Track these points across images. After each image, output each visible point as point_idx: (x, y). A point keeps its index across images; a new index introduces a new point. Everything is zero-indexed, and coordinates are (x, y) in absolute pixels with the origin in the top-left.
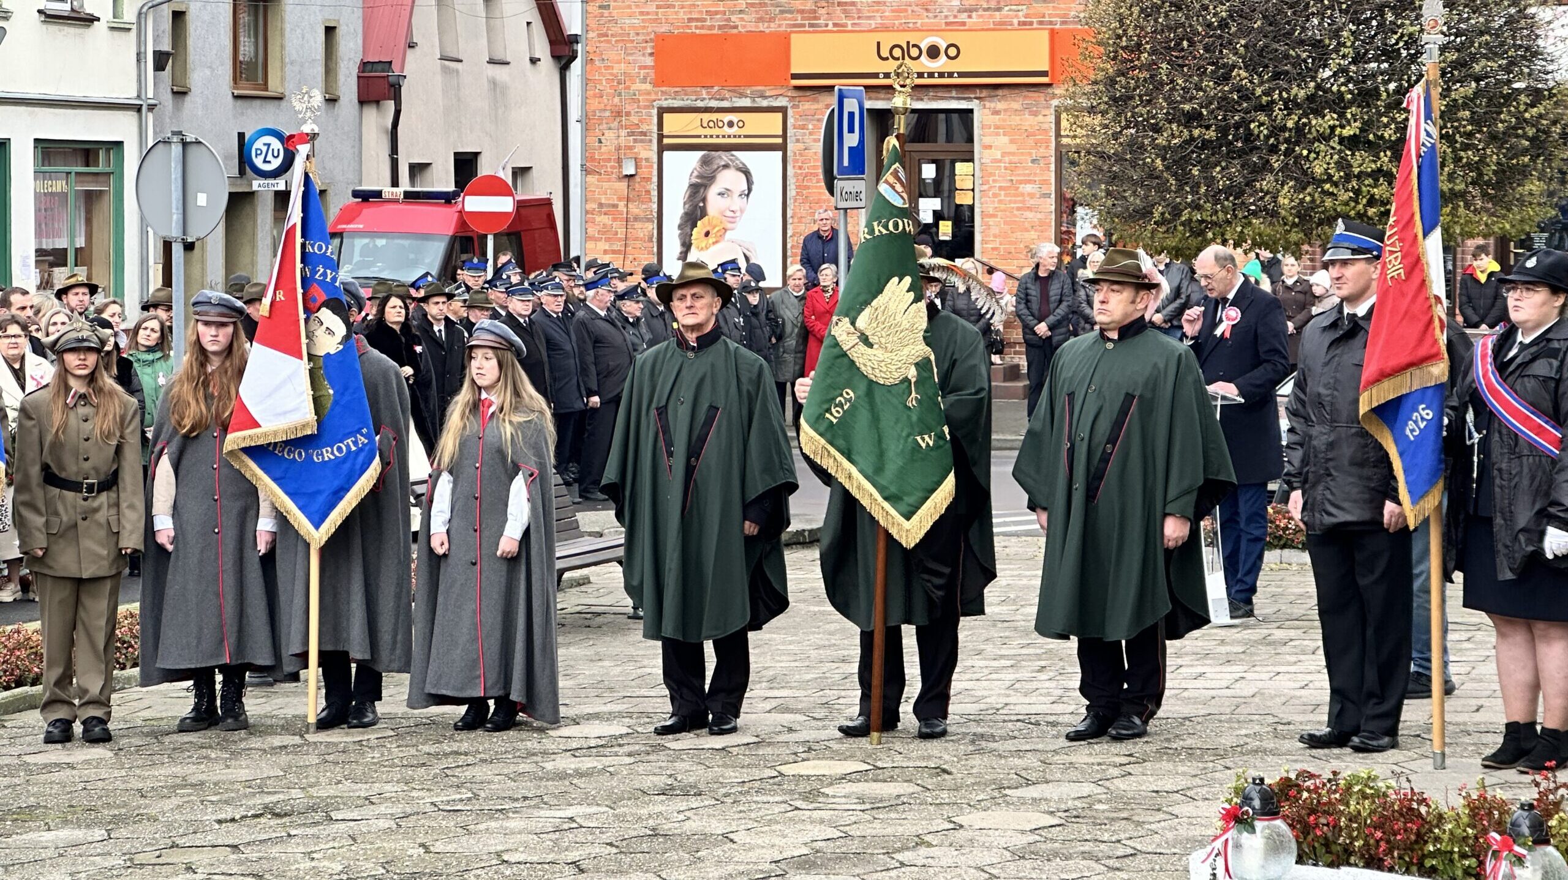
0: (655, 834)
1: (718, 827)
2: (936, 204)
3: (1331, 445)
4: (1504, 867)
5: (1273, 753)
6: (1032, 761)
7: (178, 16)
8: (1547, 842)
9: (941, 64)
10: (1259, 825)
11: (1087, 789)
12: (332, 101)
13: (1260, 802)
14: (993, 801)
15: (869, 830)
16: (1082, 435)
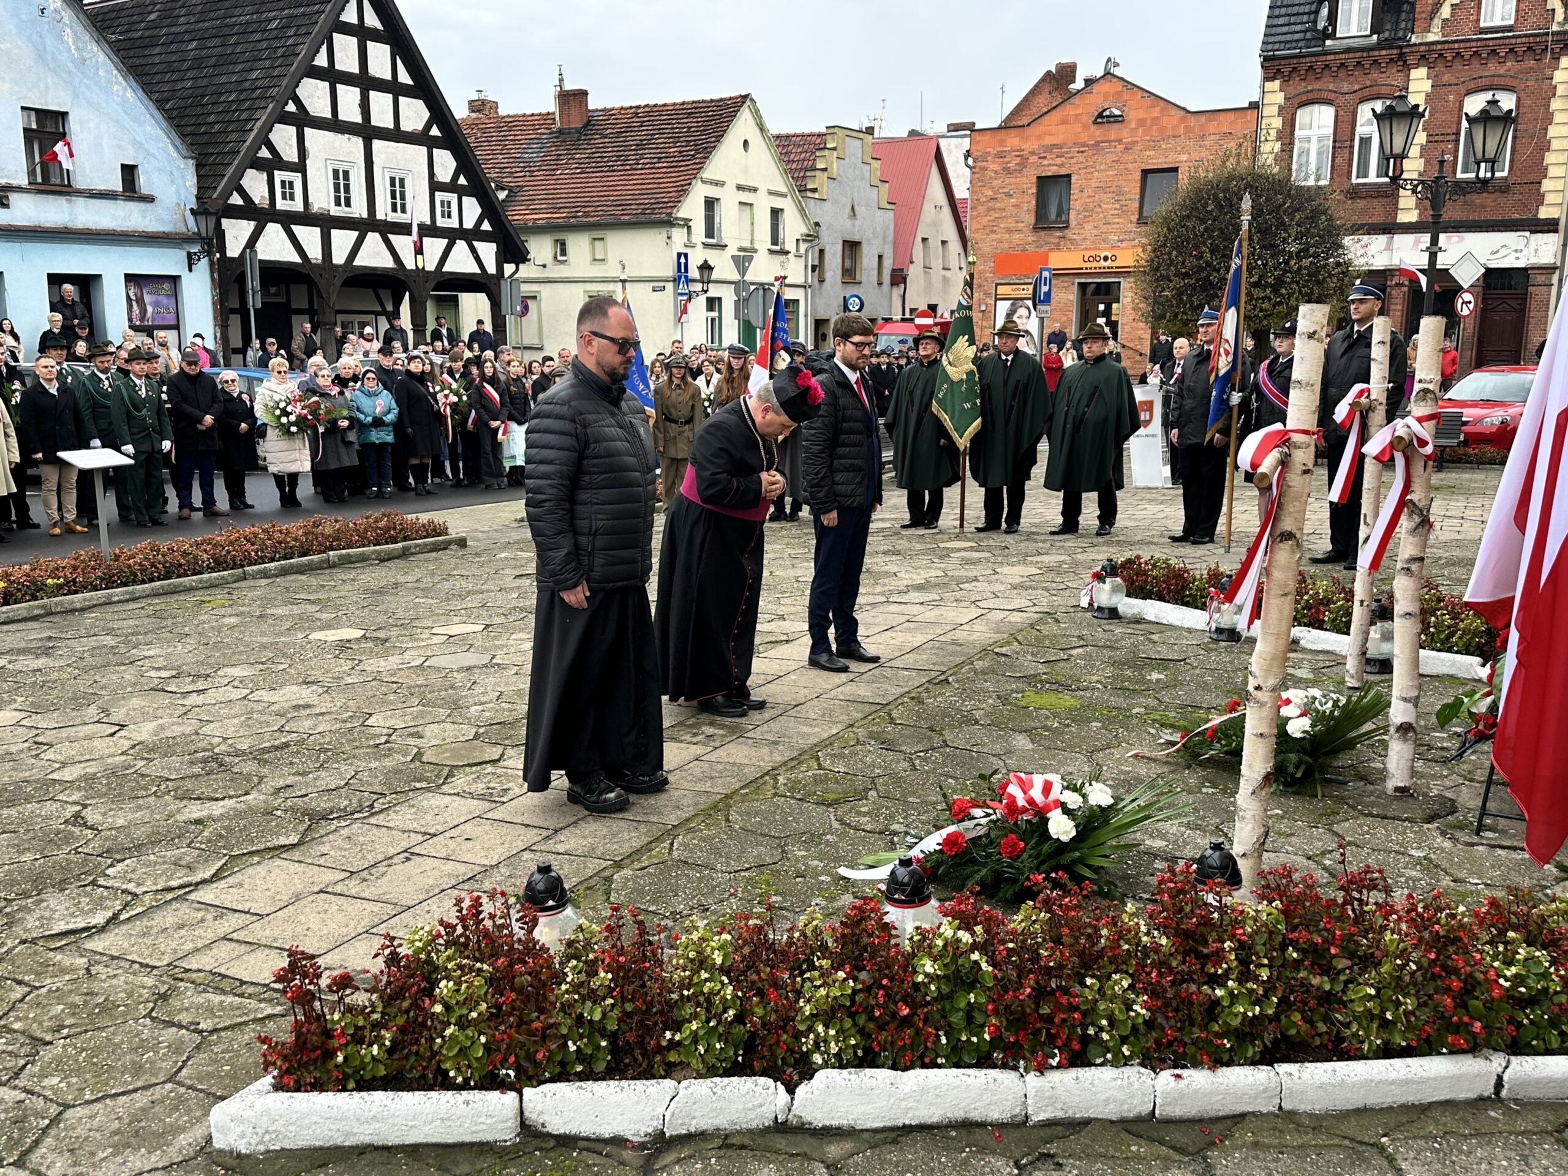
1: (895, 569)
3: (1193, 408)
4: (1215, 603)
5: (1154, 543)
6: (1048, 545)
7: (822, 251)
9: (1107, 263)
10: (1108, 580)
11: (1062, 558)
12: (880, 284)
13: (1111, 570)
14: (1019, 562)
15: (957, 573)
16: (1074, 403)
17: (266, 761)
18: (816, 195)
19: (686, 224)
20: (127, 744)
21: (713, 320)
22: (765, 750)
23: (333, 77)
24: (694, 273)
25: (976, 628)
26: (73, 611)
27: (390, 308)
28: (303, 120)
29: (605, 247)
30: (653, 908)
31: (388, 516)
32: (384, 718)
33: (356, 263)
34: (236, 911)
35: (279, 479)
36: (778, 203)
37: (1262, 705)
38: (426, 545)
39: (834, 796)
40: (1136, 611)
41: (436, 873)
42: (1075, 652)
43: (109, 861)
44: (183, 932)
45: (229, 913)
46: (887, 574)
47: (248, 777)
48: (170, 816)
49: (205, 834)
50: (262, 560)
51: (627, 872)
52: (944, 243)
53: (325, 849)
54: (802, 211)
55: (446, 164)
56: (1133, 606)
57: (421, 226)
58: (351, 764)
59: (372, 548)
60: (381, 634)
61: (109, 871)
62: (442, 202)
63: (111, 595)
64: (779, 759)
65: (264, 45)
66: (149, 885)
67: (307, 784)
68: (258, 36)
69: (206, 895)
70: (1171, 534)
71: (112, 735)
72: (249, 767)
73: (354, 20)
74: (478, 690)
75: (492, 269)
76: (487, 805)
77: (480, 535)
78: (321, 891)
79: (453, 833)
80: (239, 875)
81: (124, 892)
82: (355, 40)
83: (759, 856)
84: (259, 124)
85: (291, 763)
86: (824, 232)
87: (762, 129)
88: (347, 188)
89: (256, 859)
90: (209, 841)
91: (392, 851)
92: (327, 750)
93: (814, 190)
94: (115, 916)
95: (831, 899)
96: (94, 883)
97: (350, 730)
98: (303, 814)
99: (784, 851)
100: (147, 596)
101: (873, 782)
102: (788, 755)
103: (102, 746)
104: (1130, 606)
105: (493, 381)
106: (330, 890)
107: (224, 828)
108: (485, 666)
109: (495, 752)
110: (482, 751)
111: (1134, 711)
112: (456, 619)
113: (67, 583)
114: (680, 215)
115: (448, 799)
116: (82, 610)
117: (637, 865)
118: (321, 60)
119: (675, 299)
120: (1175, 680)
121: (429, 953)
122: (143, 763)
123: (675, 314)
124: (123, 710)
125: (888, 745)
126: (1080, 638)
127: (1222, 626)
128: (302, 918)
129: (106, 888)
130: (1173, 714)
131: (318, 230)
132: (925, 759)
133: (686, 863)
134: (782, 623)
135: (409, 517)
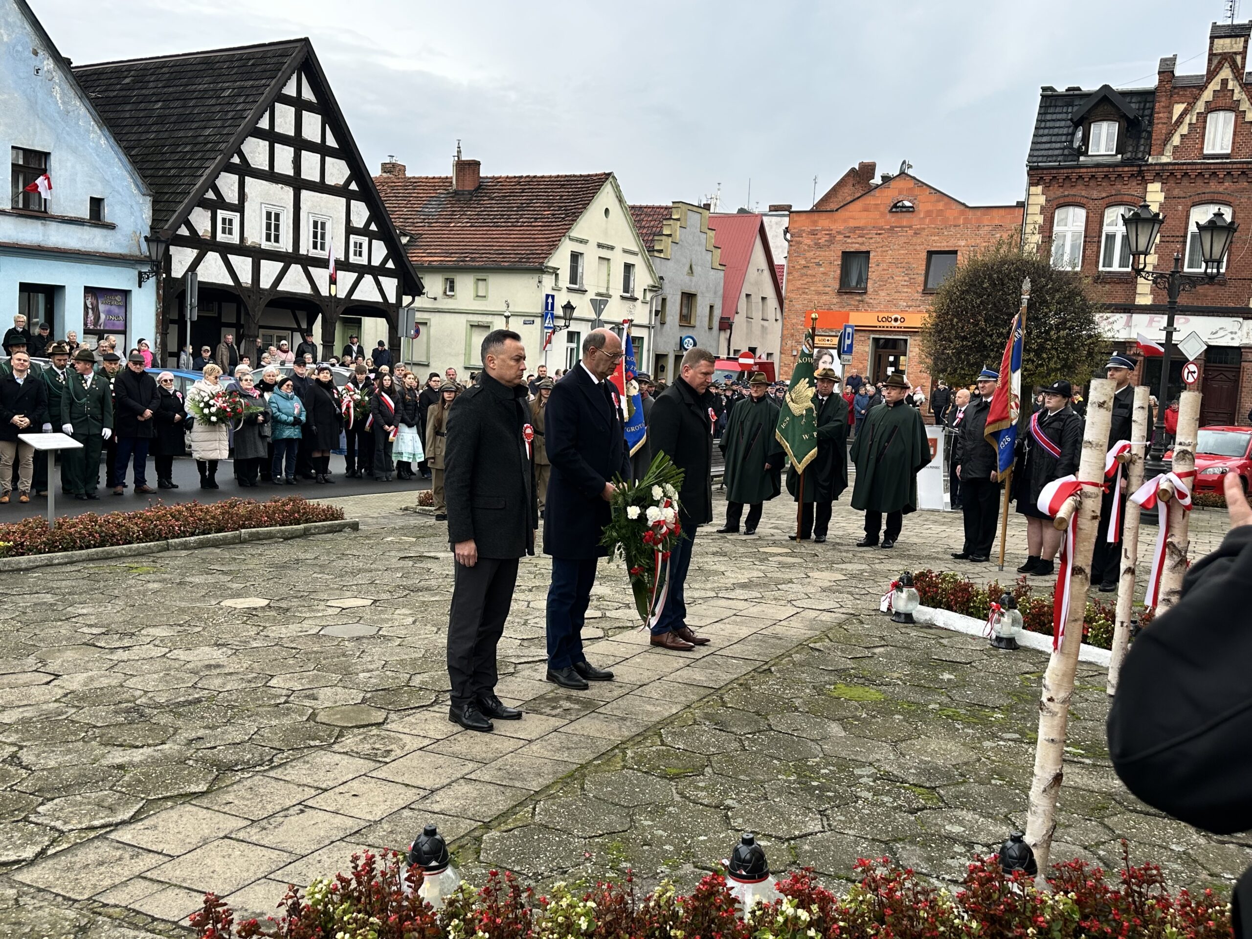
0: (700, 568)
1: (723, 569)
2: (893, 369)
3: (973, 449)
4: (996, 616)
5: (940, 559)
6: (852, 555)
7: (664, 300)
8: (1015, 608)
9: (898, 324)
10: (905, 590)
11: (864, 567)
12: (710, 329)
13: (907, 581)
14: (827, 568)
15: (775, 575)
16: (877, 439)
17: (180, 715)
18: (662, 255)
19: (555, 272)
20: (60, 692)
21: (572, 350)
22: (615, 725)
23: (273, 137)
24: (559, 311)
25: (793, 624)
26: (20, 570)
27: (304, 326)
28: (245, 170)
29: (487, 286)
30: (517, 868)
31: (294, 501)
32: (285, 681)
33: (280, 288)
34: (150, 851)
35: (201, 464)
36: (631, 259)
37: (1054, 714)
38: (324, 527)
39: (675, 771)
40: (928, 617)
41: (327, 825)
42: (877, 650)
43: (40, 799)
44: (102, 869)
45: (145, 854)
46: (716, 573)
47: (165, 728)
48: (95, 760)
49: (126, 778)
50: (184, 534)
51: (495, 833)
52: (763, 299)
53: (230, 798)
54: (650, 268)
55: (361, 213)
56: (925, 614)
57: (337, 262)
58: (254, 721)
59: (278, 528)
60: (284, 604)
61: (41, 809)
62: (356, 243)
63: (52, 558)
64: (627, 733)
65: (218, 108)
66: (74, 824)
67: (216, 737)
68: (213, 101)
69: (125, 835)
70: (953, 551)
71: (48, 683)
72: (165, 719)
73: (294, 94)
74: (366, 658)
75: (392, 299)
76: (372, 765)
77: (370, 520)
78: (226, 837)
79: (342, 789)
80: (154, 817)
81: (52, 828)
82: (293, 109)
83: (611, 823)
84: (208, 171)
85: (203, 717)
86: (666, 284)
87: (620, 200)
88: (277, 227)
89: (170, 804)
90: (129, 785)
91: (288, 803)
92: (234, 707)
93: (661, 251)
94: (43, 851)
95: (675, 867)
96: (26, 819)
97: (255, 689)
98: (212, 765)
99: (632, 820)
100: (83, 561)
101: (709, 760)
102: (635, 730)
103: (37, 693)
104: (924, 613)
105: (390, 391)
106: (233, 836)
107: (143, 774)
108: (373, 637)
109: (379, 716)
110: (369, 714)
111: (931, 707)
112: (349, 594)
113: (16, 546)
114: (550, 264)
115: (338, 757)
116: (27, 570)
117: (503, 827)
118: (264, 124)
119: (542, 332)
120: (964, 680)
121: (326, 905)
122: (74, 710)
123: (541, 343)
124: (59, 661)
125: (722, 726)
126: (882, 638)
127: (1002, 635)
128: (208, 861)
129: (37, 824)
130: (963, 711)
131: (250, 260)
132: (753, 741)
133: (546, 827)
134: (628, 611)
135: (313, 502)
